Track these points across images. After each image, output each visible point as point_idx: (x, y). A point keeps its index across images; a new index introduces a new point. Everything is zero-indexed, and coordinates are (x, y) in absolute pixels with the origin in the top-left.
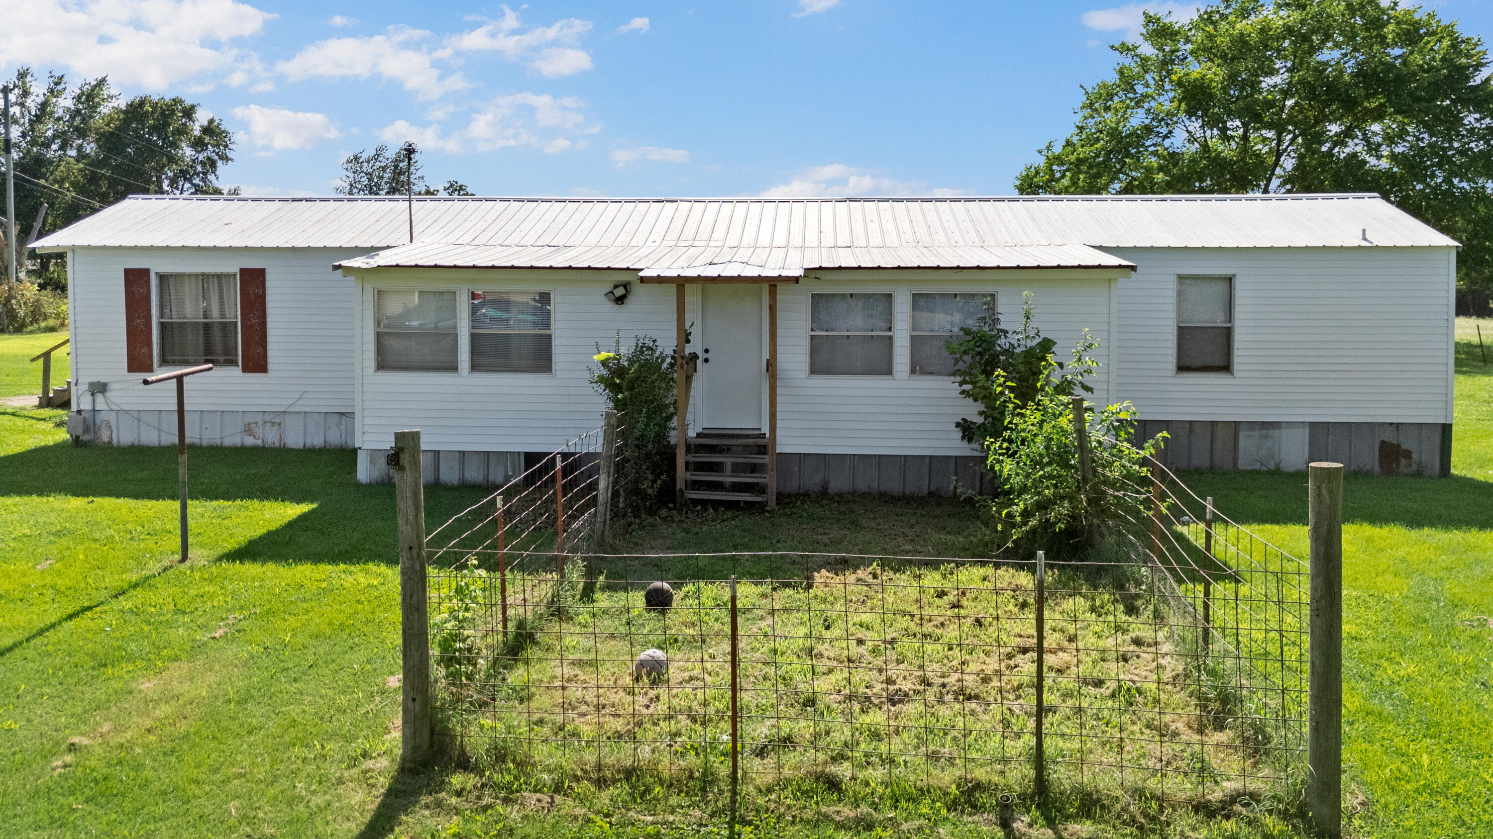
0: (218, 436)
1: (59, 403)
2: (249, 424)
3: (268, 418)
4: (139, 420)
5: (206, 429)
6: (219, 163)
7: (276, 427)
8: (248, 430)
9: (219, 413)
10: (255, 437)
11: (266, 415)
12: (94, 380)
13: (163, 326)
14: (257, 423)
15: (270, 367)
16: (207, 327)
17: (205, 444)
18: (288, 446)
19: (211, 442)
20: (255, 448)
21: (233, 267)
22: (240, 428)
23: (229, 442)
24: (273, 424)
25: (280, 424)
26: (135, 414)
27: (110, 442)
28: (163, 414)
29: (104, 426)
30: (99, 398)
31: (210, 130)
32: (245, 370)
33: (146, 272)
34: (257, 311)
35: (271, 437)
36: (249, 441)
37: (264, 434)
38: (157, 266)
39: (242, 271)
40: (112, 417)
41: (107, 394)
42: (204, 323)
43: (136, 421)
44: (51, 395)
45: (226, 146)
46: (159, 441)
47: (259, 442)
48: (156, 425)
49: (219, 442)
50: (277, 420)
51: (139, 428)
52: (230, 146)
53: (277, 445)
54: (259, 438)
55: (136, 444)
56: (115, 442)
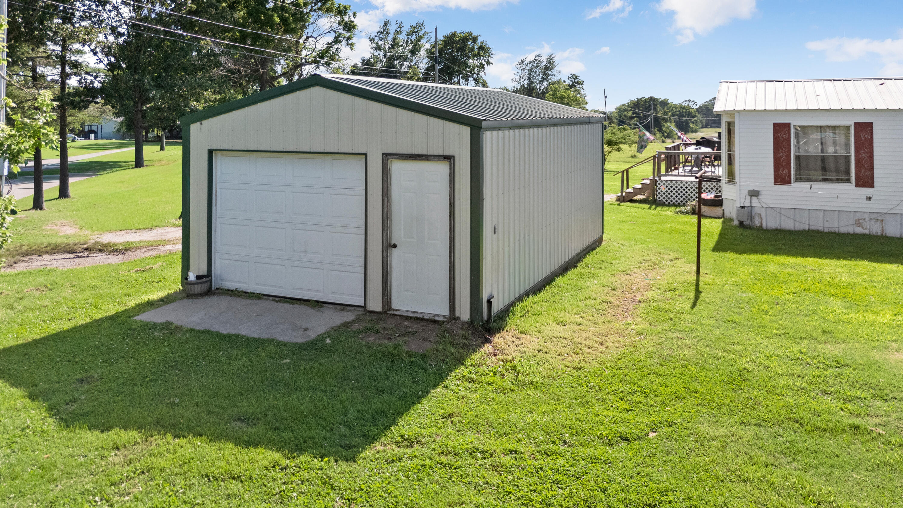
0: (836, 226)
1: (628, 199)
2: (859, 220)
3: (875, 216)
4: (780, 214)
5: (827, 221)
6: (486, 66)
7: (879, 223)
8: (858, 223)
9: (837, 213)
10: (863, 228)
11: (871, 214)
12: (752, 189)
13: (798, 158)
14: (864, 219)
15: (875, 184)
16: (823, 158)
17: (826, 230)
18: (888, 235)
19: (830, 229)
20: (864, 236)
21: (850, 121)
22: (852, 222)
23: (843, 230)
24: (877, 220)
25: (882, 220)
26: (778, 210)
27: (761, 226)
28: (811, 211)
29: (756, 216)
30: (754, 199)
31: (481, 48)
32: (857, 185)
33: (787, 125)
34: (867, 149)
35: (875, 229)
36: (859, 230)
37: (870, 227)
38: (795, 122)
39: (856, 124)
40: (763, 212)
41: (759, 197)
42: (821, 156)
43: (778, 214)
44: (624, 194)
45: (489, 56)
46: (794, 227)
47: (867, 232)
48: (792, 217)
49: (837, 230)
50: (880, 218)
51: (780, 218)
52: (491, 56)
53: (879, 234)
54: (866, 229)
55: (779, 228)
56: (764, 225)
